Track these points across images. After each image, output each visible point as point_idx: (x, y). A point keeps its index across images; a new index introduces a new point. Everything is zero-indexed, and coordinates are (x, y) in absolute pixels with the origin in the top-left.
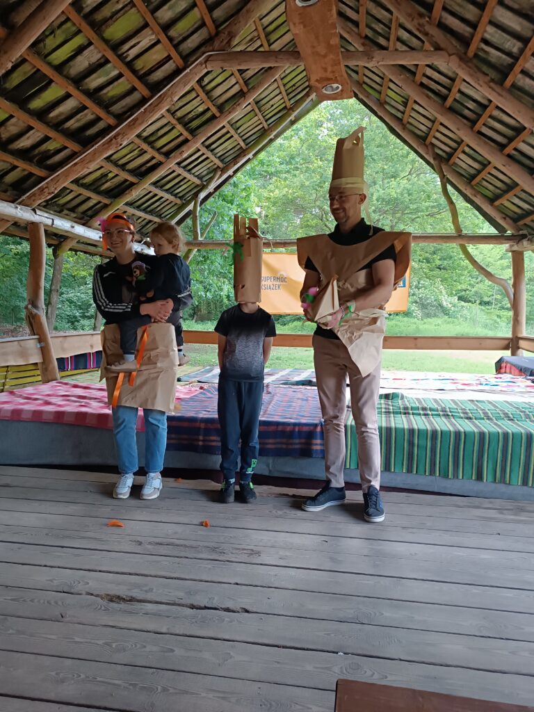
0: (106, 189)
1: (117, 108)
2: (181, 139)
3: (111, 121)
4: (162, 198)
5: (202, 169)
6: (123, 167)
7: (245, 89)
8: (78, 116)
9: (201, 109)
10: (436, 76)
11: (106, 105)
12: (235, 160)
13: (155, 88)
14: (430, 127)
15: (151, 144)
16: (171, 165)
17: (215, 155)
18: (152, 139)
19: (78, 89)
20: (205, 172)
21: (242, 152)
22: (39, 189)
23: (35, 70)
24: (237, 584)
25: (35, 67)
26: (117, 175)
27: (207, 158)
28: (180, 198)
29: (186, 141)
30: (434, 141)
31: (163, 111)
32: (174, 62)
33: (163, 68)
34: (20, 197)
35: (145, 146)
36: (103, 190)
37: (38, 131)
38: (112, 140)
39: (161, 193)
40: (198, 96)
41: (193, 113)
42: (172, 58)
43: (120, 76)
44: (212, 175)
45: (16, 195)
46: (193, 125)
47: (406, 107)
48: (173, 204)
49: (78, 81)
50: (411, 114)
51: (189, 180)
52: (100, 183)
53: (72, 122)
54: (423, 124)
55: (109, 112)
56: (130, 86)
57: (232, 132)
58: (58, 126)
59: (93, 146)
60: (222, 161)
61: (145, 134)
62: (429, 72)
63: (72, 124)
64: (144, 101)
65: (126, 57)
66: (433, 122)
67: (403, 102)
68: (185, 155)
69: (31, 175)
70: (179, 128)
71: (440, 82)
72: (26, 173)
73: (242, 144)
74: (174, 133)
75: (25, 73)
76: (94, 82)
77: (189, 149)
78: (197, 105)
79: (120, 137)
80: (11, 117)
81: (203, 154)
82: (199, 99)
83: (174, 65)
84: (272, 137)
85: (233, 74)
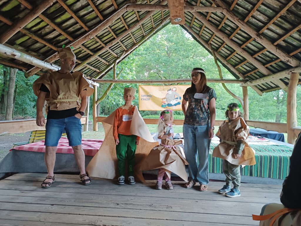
0: (80, 57)
1: (89, 24)
2: (112, 38)
3: (87, 29)
4: (101, 61)
5: (118, 51)
6: (88, 48)
7: (139, 19)
8: (74, 27)
9: (121, 26)
10: (215, 17)
11: (85, 22)
12: (131, 48)
13: (105, 17)
14: (210, 37)
15: (100, 39)
16: (107, 48)
17: (124, 45)
18: (101, 37)
19: (76, 15)
20: (119, 52)
21: (134, 44)
22: (54, 55)
23: (60, 6)
24: (167, 220)
25: (61, 5)
26: (85, 51)
27: (121, 46)
28: (108, 62)
29: (114, 39)
30: (212, 42)
31: (107, 26)
32: (114, 6)
33: (110, 9)
34: (46, 59)
35: (98, 40)
36: (79, 57)
37: (57, 31)
38: (86, 36)
39: (101, 60)
40: (121, 21)
41: (118, 28)
42: (113, 5)
43: (93, 11)
44: (121, 53)
45: (44, 58)
46: (118, 32)
47: (201, 29)
48: (105, 64)
49: (76, 12)
50: (203, 32)
51: (113, 55)
52: (78, 54)
53: (71, 28)
54: (207, 36)
55: (86, 26)
56: (96, 15)
57: (132, 36)
58: (65, 30)
59: (78, 39)
60: (126, 48)
61: (99, 35)
62: (213, 15)
63: (71, 29)
64: (100, 21)
65: (96, 3)
66: (212, 35)
67: (200, 27)
68: (113, 45)
69: (51, 49)
70: (112, 33)
71: (217, 19)
72: (49, 48)
73: (135, 41)
74: (110, 35)
75: (56, 7)
76: (82, 13)
77: (115, 42)
78: (120, 25)
79: (90, 36)
80: (48, 25)
81: (120, 44)
82: (121, 22)
83: (114, 8)
84: (146, 39)
85: (135, 13)
